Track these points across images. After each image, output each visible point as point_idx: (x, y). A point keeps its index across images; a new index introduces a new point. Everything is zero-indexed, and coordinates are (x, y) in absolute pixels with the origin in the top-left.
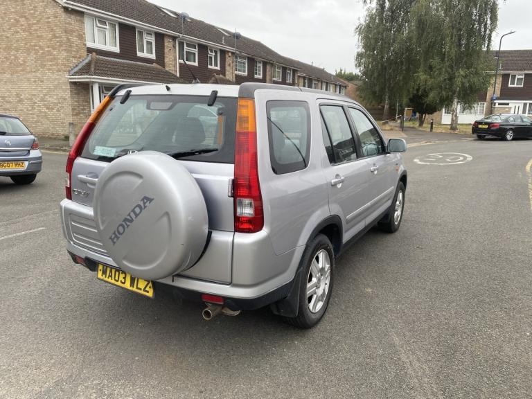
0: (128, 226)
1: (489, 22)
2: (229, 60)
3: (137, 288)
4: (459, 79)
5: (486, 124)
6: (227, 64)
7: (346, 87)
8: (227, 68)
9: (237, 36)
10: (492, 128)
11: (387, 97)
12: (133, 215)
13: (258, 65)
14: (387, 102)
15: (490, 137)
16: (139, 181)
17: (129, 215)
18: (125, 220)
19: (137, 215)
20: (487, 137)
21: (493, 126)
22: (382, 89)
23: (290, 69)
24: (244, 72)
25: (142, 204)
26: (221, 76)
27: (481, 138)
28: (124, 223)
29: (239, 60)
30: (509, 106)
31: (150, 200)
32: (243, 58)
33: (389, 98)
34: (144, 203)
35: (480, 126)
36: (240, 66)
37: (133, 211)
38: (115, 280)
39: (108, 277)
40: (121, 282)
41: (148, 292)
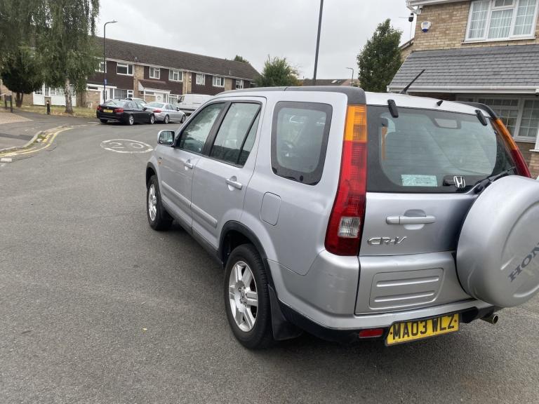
0: (535, 255)
1: (91, 6)
4: (73, 60)
5: (111, 108)
10: (118, 113)
15: (113, 121)
20: (109, 121)
21: (118, 111)
27: (104, 122)
30: (98, 90)
35: (105, 111)
38: (413, 334)
39: (403, 337)
40: (422, 333)
41: (453, 327)
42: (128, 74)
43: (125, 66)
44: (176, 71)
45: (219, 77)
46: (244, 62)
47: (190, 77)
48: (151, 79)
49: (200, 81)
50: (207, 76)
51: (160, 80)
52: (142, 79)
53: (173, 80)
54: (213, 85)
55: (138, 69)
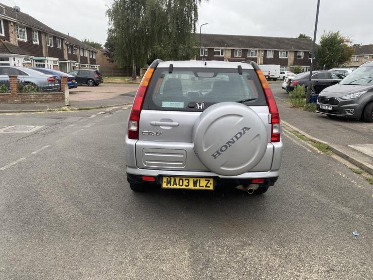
0: (230, 146)
1: (193, 16)
2: (11, 29)
3: (200, 186)
6: (10, 31)
7: (96, 53)
8: (11, 35)
9: (16, 10)
11: (133, 61)
12: (235, 139)
13: (35, 33)
14: (134, 64)
16: (241, 119)
17: (232, 139)
18: (229, 142)
19: (237, 138)
22: (130, 55)
23: (59, 38)
24: (24, 38)
25: (242, 132)
26: (6, 41)
28: (227, 144)
29: (19, 29)
31: (248, 129)
32: (23, 27)
33: (136, 62)
34: (244, 131)
36: (21, 34)
37: (236, 136)
38: (179, 185)
39: (173, 185)
40: (185, 185)
41: (209, 187)
42: (221, 56)
43: (219, 51)
44: (252, 50)
45: (284, 51)
46: (307, 37)
47: (263, 53)
48: (236, 57)
49: (270, 55)
50: (275, 51)
51: (242, 57)
52: (230, 58)
53: (251, 57)
54: (279, 57)
55: (227, 51)
